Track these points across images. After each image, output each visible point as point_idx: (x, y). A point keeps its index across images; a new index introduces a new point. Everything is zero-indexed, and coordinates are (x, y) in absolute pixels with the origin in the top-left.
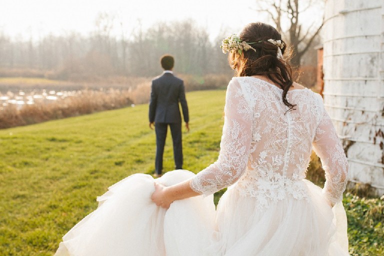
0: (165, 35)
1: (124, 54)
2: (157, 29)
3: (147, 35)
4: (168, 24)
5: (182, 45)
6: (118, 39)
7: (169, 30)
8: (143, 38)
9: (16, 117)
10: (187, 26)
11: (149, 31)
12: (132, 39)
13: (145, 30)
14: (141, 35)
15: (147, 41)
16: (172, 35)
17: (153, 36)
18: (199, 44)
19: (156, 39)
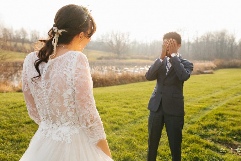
0: (210, 39)
1: (188, 49)
2: (206, 36)
3: (201, 39)
4: (212, 33)
5: (219, 44)
7: (212, 36)
8: (199, 41)
9: (116, 80)
10: (223, 34)
11: (202, 37)
12: (192, 41)
13: (200, 37)
14: (197, 38)
15: (201, 42)
16: (214, 38)
17: (204, 39)
18: (229, 43)
19: (205, 41)
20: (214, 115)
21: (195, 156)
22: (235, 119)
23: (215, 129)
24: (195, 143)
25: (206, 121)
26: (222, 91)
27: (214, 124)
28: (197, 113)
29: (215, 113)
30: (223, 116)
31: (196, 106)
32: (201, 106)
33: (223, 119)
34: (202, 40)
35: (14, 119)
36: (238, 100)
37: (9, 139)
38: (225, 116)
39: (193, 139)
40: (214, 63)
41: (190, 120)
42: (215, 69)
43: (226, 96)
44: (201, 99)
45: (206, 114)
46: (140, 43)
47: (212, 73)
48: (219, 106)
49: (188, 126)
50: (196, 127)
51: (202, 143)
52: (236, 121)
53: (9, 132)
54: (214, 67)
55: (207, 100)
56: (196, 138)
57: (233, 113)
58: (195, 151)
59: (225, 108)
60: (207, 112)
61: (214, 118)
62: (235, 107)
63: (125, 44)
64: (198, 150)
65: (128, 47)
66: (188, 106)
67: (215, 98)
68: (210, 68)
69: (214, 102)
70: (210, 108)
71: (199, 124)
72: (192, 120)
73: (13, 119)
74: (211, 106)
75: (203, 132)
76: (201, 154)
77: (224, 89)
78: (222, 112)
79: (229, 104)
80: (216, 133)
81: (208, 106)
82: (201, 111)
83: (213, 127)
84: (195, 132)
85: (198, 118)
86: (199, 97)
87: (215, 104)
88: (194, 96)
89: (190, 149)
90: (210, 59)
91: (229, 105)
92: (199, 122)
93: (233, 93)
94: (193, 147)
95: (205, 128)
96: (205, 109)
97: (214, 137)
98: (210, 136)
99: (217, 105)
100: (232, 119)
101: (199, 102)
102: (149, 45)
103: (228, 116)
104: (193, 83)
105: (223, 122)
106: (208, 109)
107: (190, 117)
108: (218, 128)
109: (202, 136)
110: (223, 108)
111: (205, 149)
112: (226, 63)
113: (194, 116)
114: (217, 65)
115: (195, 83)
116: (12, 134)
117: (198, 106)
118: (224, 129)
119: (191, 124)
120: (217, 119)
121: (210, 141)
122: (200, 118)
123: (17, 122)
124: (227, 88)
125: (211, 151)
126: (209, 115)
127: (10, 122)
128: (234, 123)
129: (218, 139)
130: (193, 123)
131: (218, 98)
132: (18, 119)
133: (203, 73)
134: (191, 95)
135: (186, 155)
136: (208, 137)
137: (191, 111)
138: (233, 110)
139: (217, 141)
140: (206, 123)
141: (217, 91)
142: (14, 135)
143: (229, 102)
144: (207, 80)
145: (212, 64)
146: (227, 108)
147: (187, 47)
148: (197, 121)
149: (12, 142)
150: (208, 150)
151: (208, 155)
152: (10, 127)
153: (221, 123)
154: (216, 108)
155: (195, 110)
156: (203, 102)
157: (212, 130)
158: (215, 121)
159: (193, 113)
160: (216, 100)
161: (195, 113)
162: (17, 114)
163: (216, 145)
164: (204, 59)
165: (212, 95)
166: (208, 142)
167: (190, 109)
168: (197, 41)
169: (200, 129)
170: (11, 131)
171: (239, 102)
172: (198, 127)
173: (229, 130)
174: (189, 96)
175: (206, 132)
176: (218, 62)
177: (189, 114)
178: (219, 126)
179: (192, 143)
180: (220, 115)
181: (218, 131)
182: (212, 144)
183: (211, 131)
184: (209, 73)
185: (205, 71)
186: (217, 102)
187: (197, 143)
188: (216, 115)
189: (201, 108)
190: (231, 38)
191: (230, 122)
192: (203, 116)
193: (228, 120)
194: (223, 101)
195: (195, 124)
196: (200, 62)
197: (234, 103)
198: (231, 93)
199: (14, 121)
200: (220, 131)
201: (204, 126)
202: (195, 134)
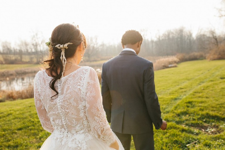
0: (171, 36)
1: (152, 46)
2: (167, 33)
3: (162, 36)
4: (172, 31)
5: (179, 39)
6: (150, 40)
7: (172, 33)
8: (161, 39)
10: (181, 31)
11: (163, 35)
12: (155, 39)
13: (161, 35)
14: (159, 37)
15: (163, 40)
16: (174, 36)
17: (165, 37)
18: (188, 38)
19: (167, 38)
20: (185, 103)
21: (174, 140)
22: (203, 105)
23: (187, 116)
24: (172, 129)
25: (179, 109)
26: (188, 81)
27: (186, 111)
28: (170, 103)
29: (185, 101)
30: (192, 103)
31: (167, 97)
32: (172, 97)
33: (192, 106)
34: (163, 38)
35: (6, 127)
36: (202, 88)
37: (6, 146)
38: (193, 103)
39: (170, 126)
40: (177, 57)
41: (164, 110)
42: (178, 63)
43: (191, 85)
44: (170, 91)
45: (178, 103)
46: (108, 45)
47: (176, 66)
48: (187, 95)
49: (164, 115)
50: (171, 116)
51: (179, 128)
52: (204, 107)
53: (3, 139)
54: (177, 61)
55: (176, 91)
56: (172, 125)
57: (200, 100)
58: (174, 135)
59: (193, 96)
60: (178, 102)
61: (184, 106)
62: (200, 95)
63: (94, 47)
64: (177, 135)
65: (97, 49)
66: (161, 98)
67: (183, 89)
68: (174, 62)
69: (182, 92)
70: (180, 98)
71: (174, 113)
72: (167, 110)
73: (4, 127)
74: (180, 96)
75: (177, 119)
76: (179, 137)
77: (189, 80)
78: (191, 100)
79: (195, 92)
80: (189, 118)
81: (178, 96)
82: (173, 101)
83: (185, 113)
84: (171, 120)
85: (171, 108)
86: (169, 90)
87: (183, 94)
88: (164, 89)
89: (169, 135)
90: (172, 54)
91: (196, 94)
92: (172, 110)
93: (197, 83)
94: (172, 132)
95: (179, 115)
96: (176, 99)
97: (187, 122)
98: (184, 122)
99: (185, 95)
100: (200, 105)
101: (170, 94)
102: (116, 46)
103: (196, 103)
104: (161, 77)
105: (193, 108)
106: (178, 99)
107: (165, 107)
108: (190, 114)
109: (178, 123)
110: (191, 96)
111: (182, 133)
112: (187, 56)
113: (168, 106)
114: (179, 59)
115: (163, 77)
116: (7, 141)
117: (169, 97)
118: (194, 114)
119: (166, 113)
120: (188, 107)
121: (185, 126)
122: (173, 108)
123: (9, 130)
124: (191, 79)
125: (187, 134)
126: (180, 104)
127: (2, 131)
128: (202, 108)
129: (191, 123)
130: (168, 112)
131: (185, 88)
132: (10, 127)
133: (168, 67)
134: (162, 88)
135: (167, 139)
136: (183, 123)
137: (165, 102)
138: (199, 97)
139: (190, 125)
140: (179, 111)
141: (183, 83)
142: (9, 141)
143: (195, 91)
144: (172, 74)
145: (174, 58)
146: (194, 97)
147: (150, 46)
148: (171, 110)
149: (10, 148)
150: (184, 133)
151: (185, 138)
152: (4, 135)
153: (191, 110)
154: (185, 97)
155: (167, 101)
156: (173, 94)
157: (185, 116)
158: (186, 108)
159: (166, 104)
160: (183, 90)
161: (168, 103)
162: (7, 122)
163: (190, 128)
164: (168, 55)
165: (180, 87)
166: (183, 126)
167: (164, 101)
168: (159, 39)
169: (175, 117)
170: (5, 139)
171: (204, 89)
172: (172, 115)
173: (199, 115)
174: (160, 89)
175: (180, 118)
176: (180, 56)
177: (163, 105)
178: (190, 112)
179: (170, 129)
180: (189, 102)
181: (190, 117)
182: (186, 128)
183: (184, 118)
184: (173, 67)
185: (170, 66)
186: (185, 91)
187: (174, 129)
188: (186, 103)
189: (172, 99)
190: (188, 34)
191: (199, 108)
192: (175, 105)
193: (196, 106)
194: (189, 90)
195: (170, 113)
196: (164, 58)
197: (199, 91)
198: (196, 83)
199: (6, 129)
200: (192, 116)
201: (178, 113)
202: (171, 121)
